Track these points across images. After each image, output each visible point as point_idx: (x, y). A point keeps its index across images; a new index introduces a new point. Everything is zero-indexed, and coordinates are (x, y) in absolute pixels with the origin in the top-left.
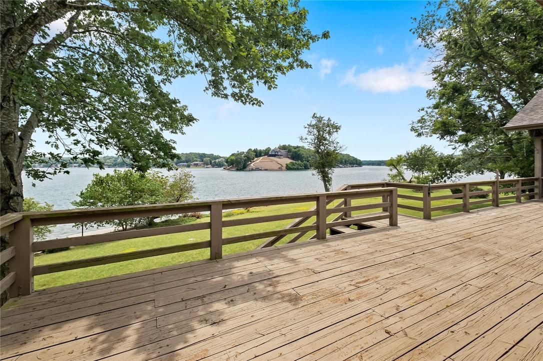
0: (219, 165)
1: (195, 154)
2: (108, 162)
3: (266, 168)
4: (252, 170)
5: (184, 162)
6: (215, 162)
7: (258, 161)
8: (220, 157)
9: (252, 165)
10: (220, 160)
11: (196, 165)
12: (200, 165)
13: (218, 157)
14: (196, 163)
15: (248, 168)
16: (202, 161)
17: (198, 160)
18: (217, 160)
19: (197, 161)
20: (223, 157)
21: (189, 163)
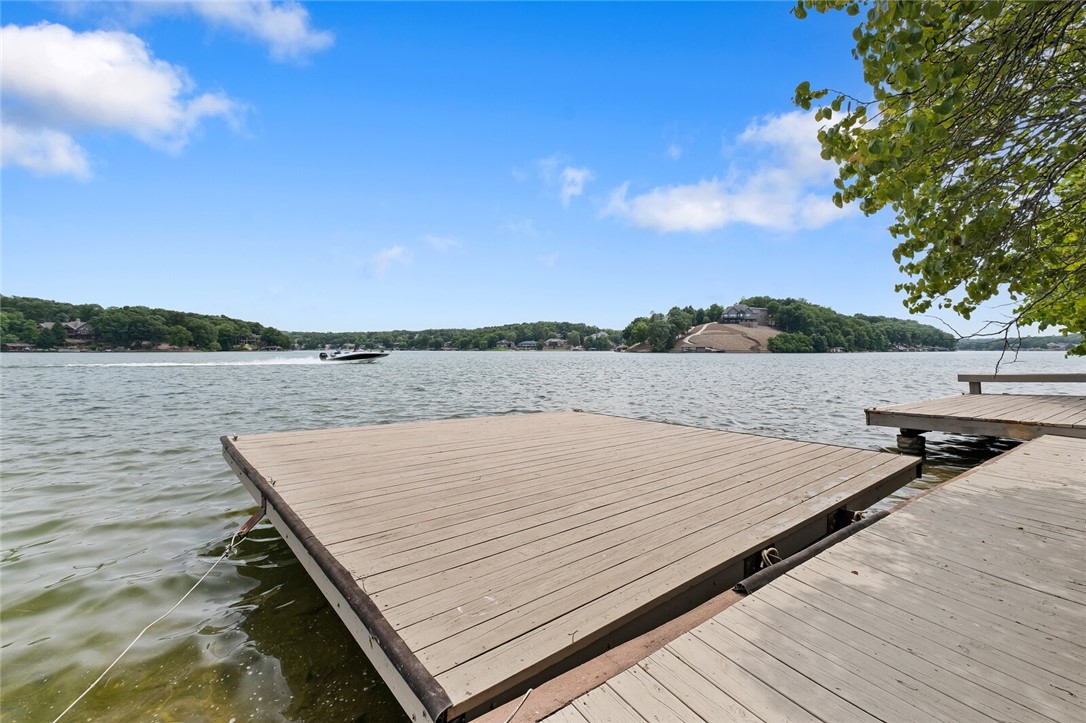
0: (601, 346)
1: (549, 325)
2: (400, 341)
3: (721, 349)
4: (689, 351)
5: (531, 340)
6: (590, 340)
7: (699, 333)
8: (599, 331)
9: (686, 340)
10: (599, 335)
11: (554, 346)
12: (562, 346)
13: (595, 330)
14: (553, 340)
15: (676, 348)
16: (564, 338)
17: (559, 335)
18: (594, 336)
19: (555, 337)
20: (603, 331)
21: (541, 341)
